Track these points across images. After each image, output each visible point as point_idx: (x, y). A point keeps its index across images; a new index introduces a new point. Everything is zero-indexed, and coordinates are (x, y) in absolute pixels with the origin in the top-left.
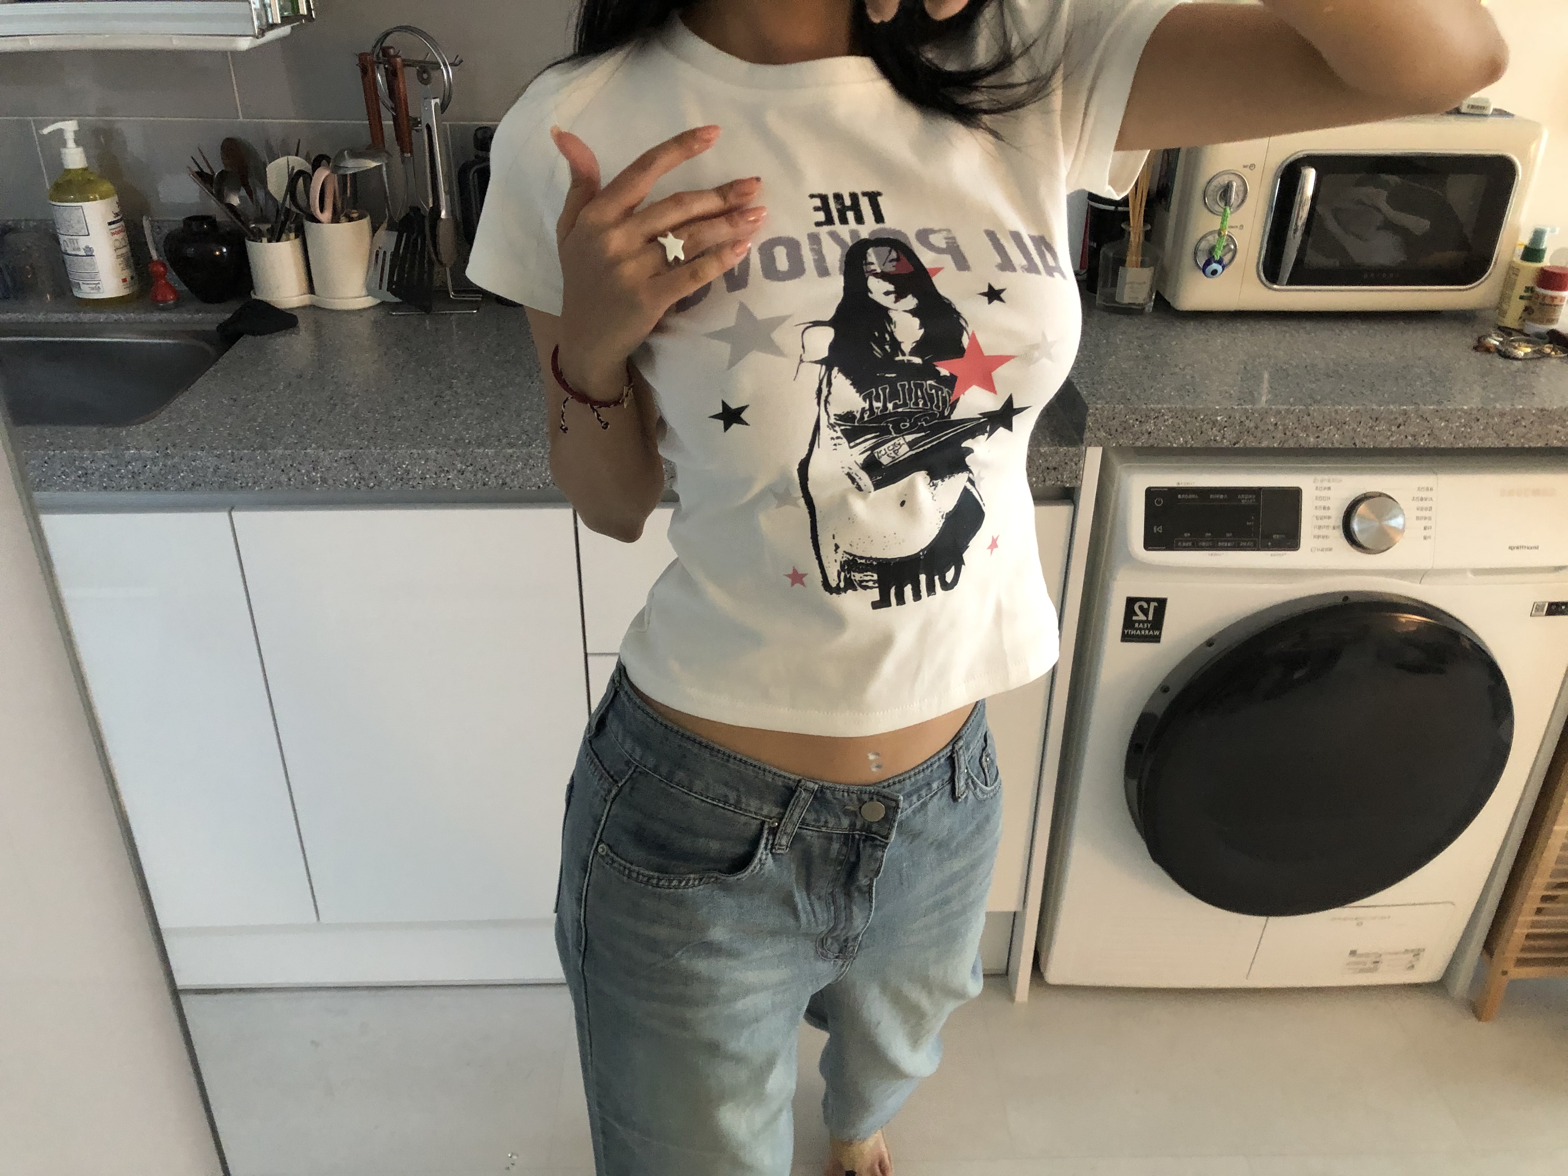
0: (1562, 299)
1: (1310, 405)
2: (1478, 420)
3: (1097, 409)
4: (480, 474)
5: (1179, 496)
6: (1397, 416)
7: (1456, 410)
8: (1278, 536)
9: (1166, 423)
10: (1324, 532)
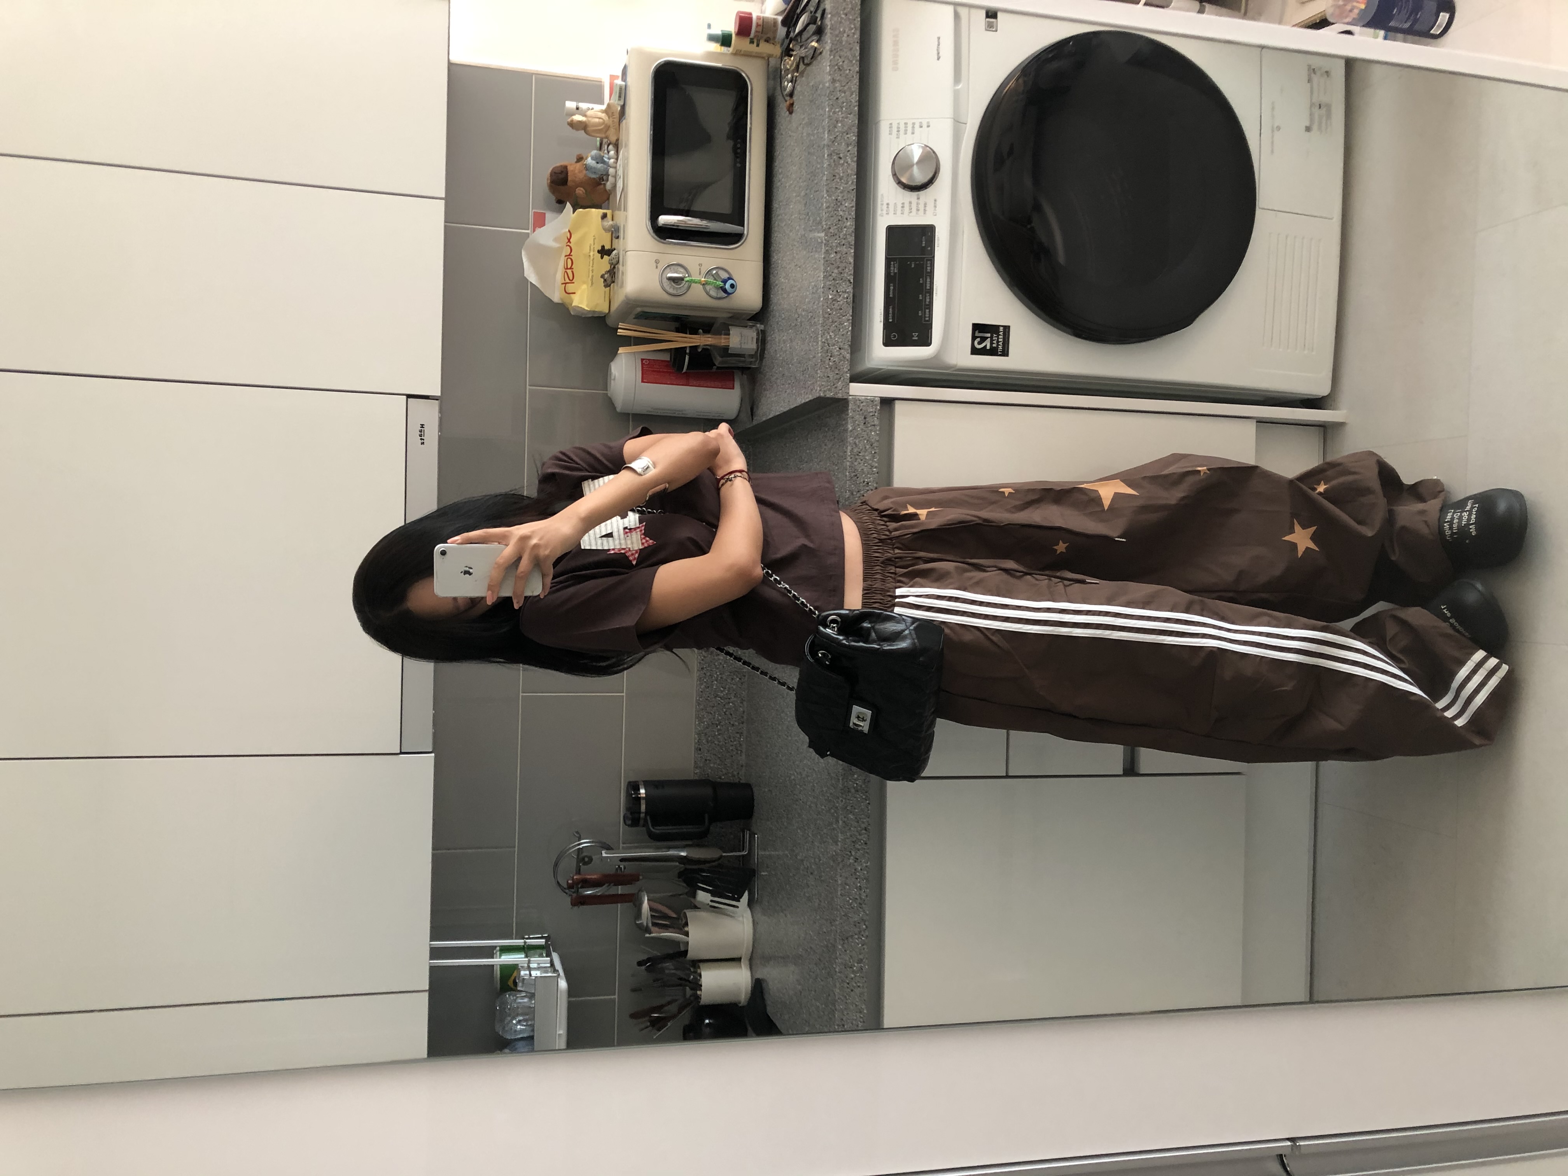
0: (758, 18)
1: (822, 227)
3: (821, 390)
4: (857, 846)
5: (891, 320)
6: (832, 161)
7: (829, 116)
8: (924, 243)
9: (833, 337)
10: (921, 207)
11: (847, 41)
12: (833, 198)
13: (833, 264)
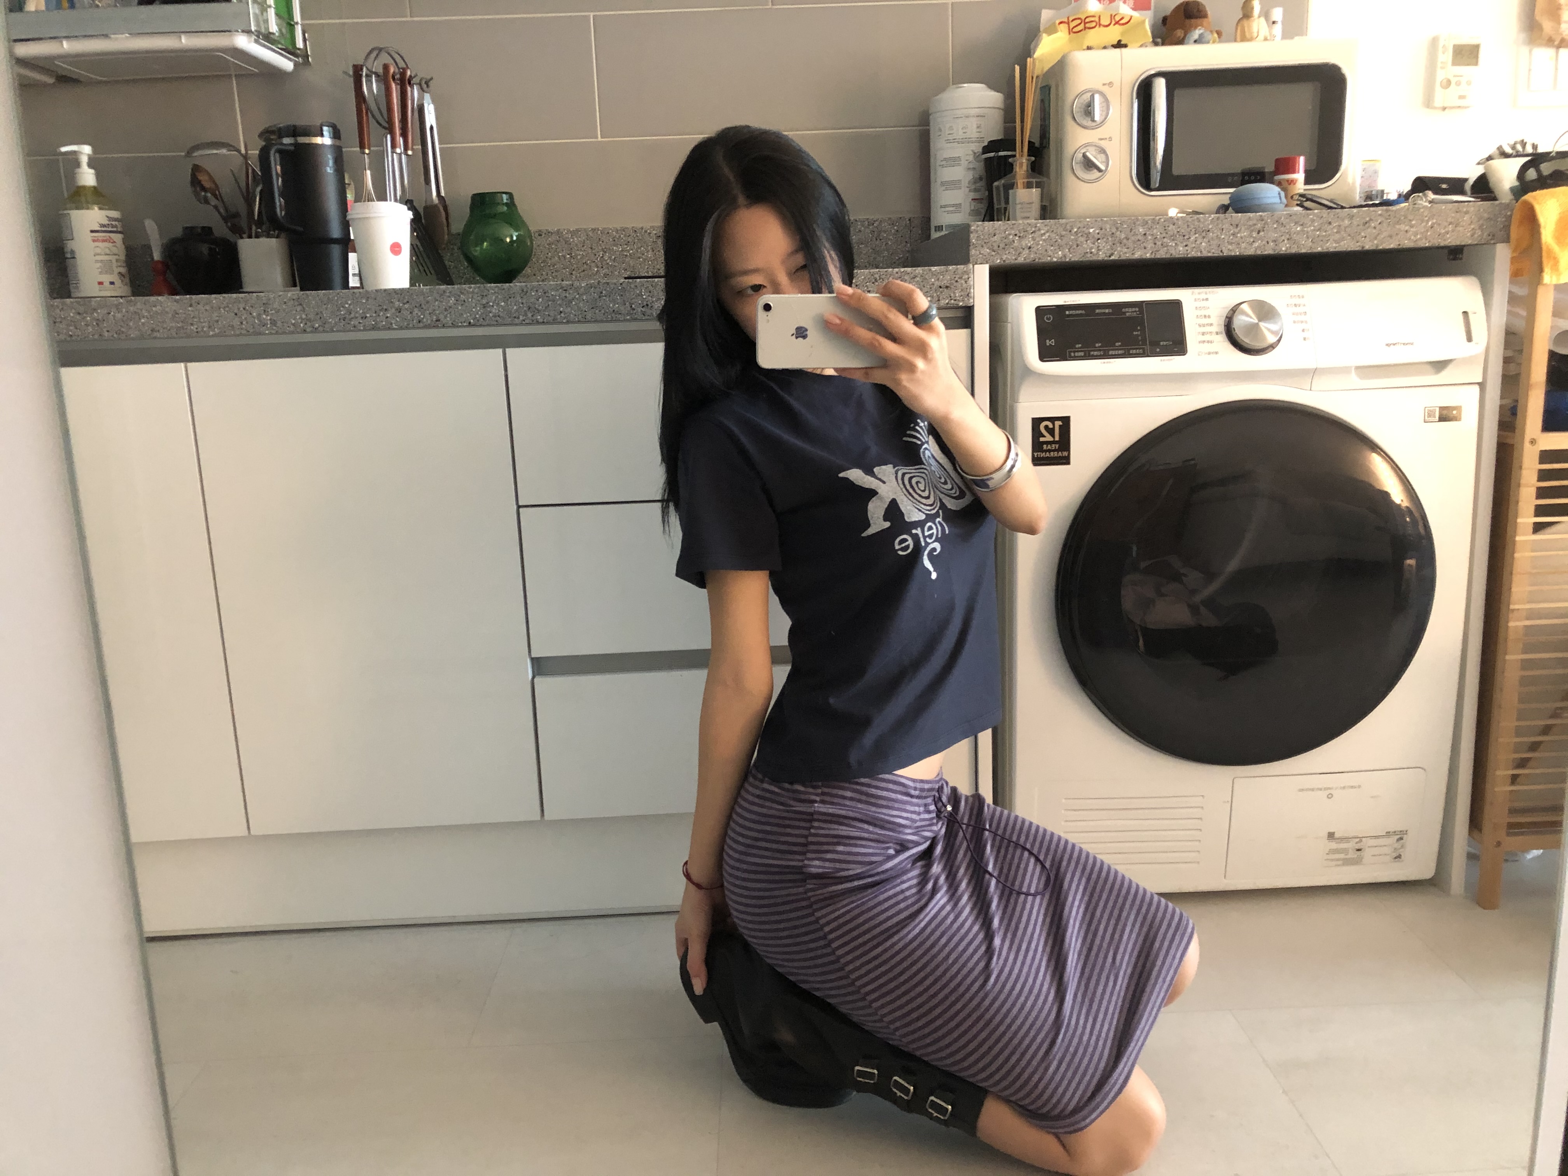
2: (1330, 223)
3: (978, 227)
5: (1067, 313)
6: (1255, 222)
8: (1165, 343)
9: (1044, 238)
10: (1207, 338)
11: (1400, 230)
12: (1210, 227)
13: (1131, 230)
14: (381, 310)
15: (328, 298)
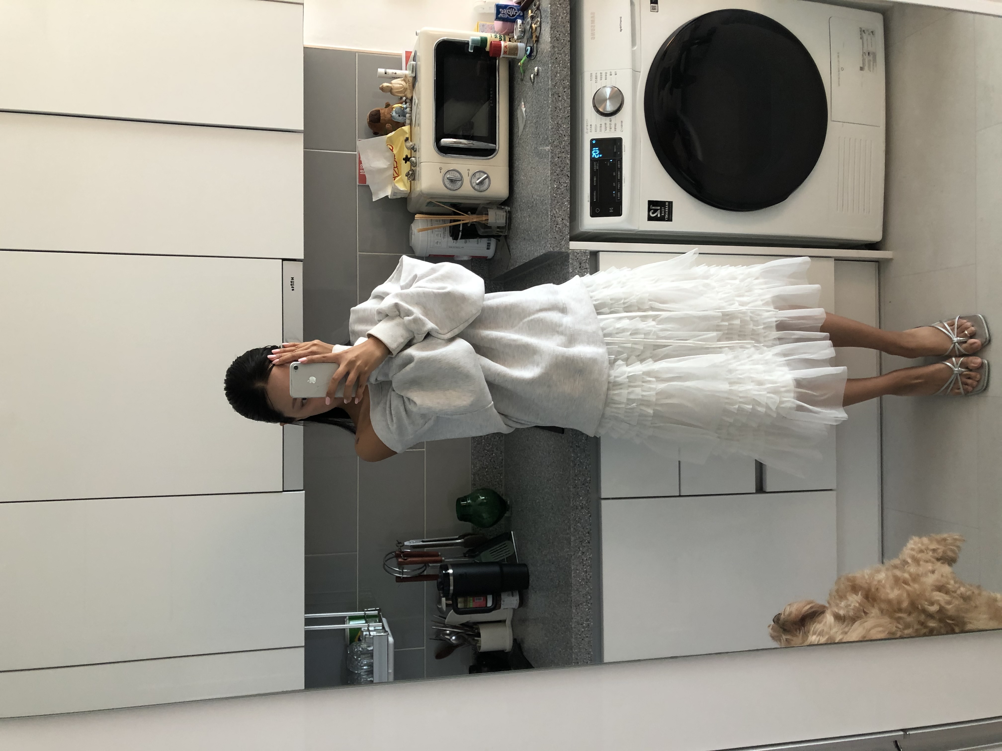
1: (549, 141)
2: (556, 58)
3: (551, 247)
4: (583, 544)
5: (595, 200)
6: (554, 98)
8: (615, 149)
9: (558, 212)
10: (613, 126)
11: (561, 21)
12: (556, 122)
13: (557, 165)
14: (582, 562)
15: (576, 590)
